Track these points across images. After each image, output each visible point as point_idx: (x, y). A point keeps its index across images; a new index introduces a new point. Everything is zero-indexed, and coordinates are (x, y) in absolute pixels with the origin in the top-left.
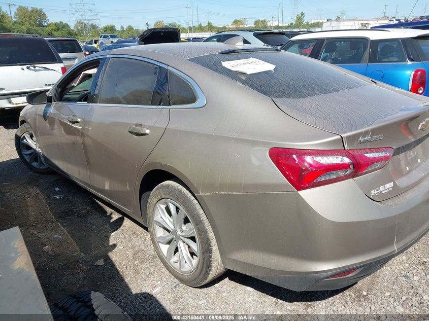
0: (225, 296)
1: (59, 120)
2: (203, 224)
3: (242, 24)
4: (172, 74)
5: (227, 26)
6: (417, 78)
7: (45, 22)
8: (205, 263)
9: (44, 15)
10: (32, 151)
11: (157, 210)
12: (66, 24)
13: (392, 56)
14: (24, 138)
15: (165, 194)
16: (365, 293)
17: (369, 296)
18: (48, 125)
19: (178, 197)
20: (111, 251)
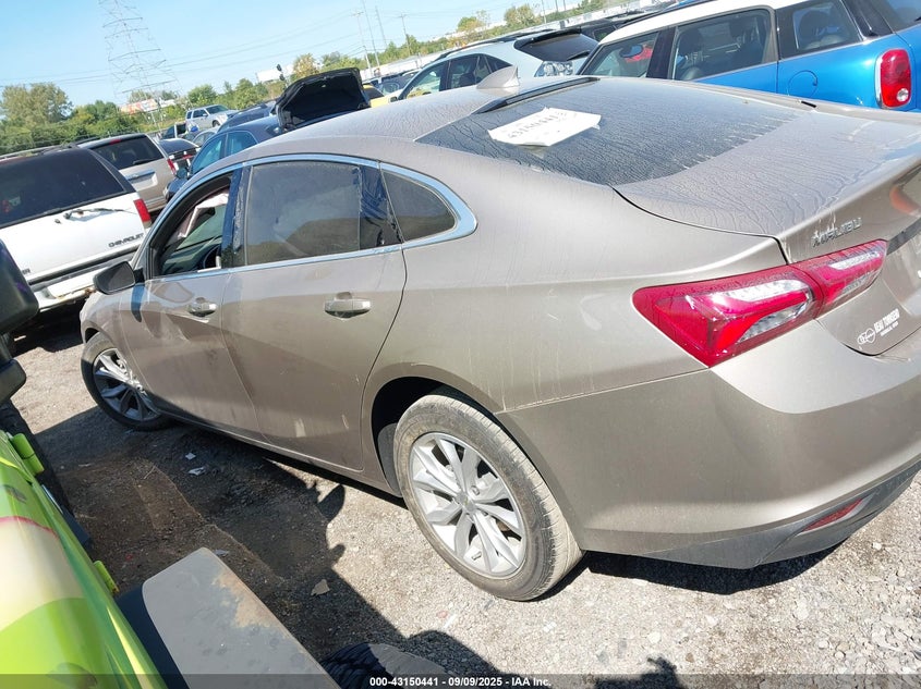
0: (593, 607)
1: (168, 315)
2: (521, 470)
3: (479, 25)
4: (391, 177)
5: (448, 37)
6: (891, 71)
7: (65, 108)
8: (541, 547)
9: (60, 93)
10: (122, 388)
11: (416, 459)
12: (108, 103)
13: (826, 34)
14: (101, 364)
15: (428, 424)
16: (878, 546)
17: (888, 549)
18: (146, 329)
19: (456, 425)
20: (336, 561)
